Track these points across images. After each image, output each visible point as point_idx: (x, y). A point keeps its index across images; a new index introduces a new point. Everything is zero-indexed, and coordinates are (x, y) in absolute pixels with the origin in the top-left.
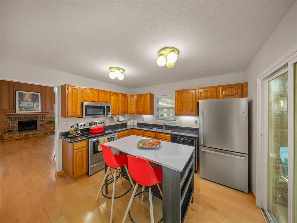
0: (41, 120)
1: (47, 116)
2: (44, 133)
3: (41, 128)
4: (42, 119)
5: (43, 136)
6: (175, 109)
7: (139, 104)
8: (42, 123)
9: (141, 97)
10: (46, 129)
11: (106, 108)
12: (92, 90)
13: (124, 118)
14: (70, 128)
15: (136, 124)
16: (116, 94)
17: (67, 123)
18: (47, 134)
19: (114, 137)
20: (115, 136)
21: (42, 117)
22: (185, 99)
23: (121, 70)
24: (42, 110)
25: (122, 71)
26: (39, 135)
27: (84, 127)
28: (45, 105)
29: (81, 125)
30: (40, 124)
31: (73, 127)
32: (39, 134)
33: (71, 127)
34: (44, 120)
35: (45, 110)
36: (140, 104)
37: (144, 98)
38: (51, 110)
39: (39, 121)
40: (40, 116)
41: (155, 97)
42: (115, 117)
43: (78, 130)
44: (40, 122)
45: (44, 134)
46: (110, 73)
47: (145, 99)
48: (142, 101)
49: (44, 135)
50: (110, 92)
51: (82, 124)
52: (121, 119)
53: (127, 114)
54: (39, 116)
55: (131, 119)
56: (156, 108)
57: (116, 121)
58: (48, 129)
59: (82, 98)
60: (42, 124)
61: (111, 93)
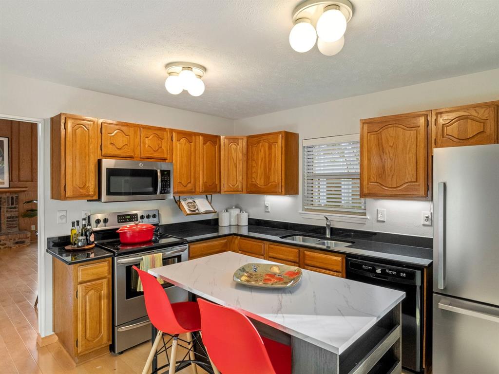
0: (10, 206)
1: (23, 197)
2: (17, 240)
3: (9, 227)
4: (12, 204)
5: (14, 247)
6: (361, 179)
7: (254, 164)
8: (13, 214)
9: (258, 143)
10: (19, 229)
11: (159, 174)
12: (123, 128)
13: (210, 203)
14: (71, 227)
15: (244, 222)
16: (189, 136)
17: (64, 213)
18: (23, 242)
19: (180, 255)
20: (184, 255)
21: (12, 198)
22: (392, 147)
23: (194, 69)
24: (11, 180)
25: (199, 71)
26: (5, 244)
27: (105, 226)
28: (19, 169)
29: (98, 221)
30: (8, 218)
31: (78, 225)
32: (5, 242)
33: (73, 226)
34: (15, 208)
35: (19, 181)
36: (257, 163)
37: (267, 145)
38: (32, 181)
39: (5, 210)
40: (8, 197)
41: (302, 143)
42: (185, 199)
43: (91, 234)
44: (7, 211)
45: (17, 243)
46: (166, 78)
47: (270, 148)
48: (262, 154)
49: (17, 245)
50: (172, 131)
51: (99, 218)
52: (203, 205)
53: (219, 192)
54: (4, 196)
55: (232, 208)
56: (304, 176)
57: (188, 212)
58: (26, 230)
59: (99, 149)
60: (13, 218)
61: (174, 134)
